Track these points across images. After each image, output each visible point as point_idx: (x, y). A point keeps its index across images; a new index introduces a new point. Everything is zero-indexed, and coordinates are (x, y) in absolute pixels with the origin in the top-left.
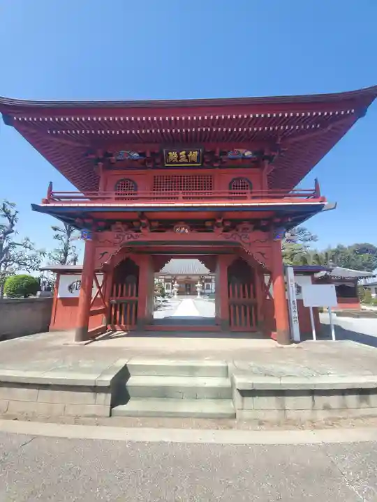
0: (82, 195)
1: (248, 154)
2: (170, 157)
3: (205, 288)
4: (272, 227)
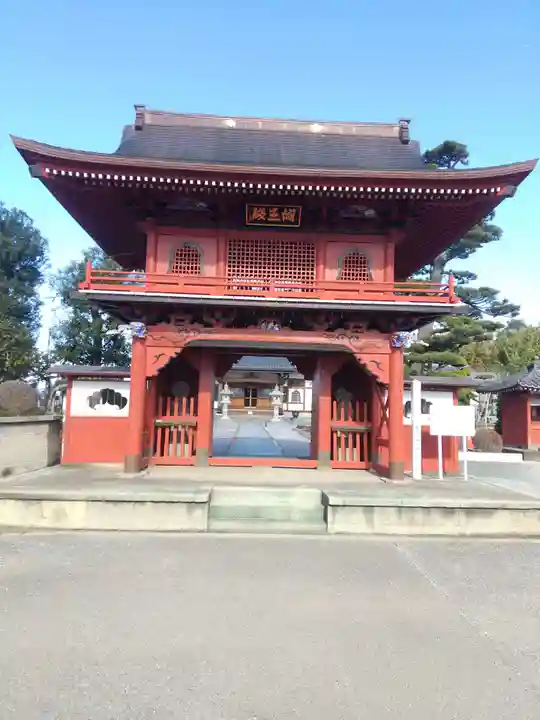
1: (369, 212)
2: (254, 215)
3: (290, 401)
4: (392, 326)
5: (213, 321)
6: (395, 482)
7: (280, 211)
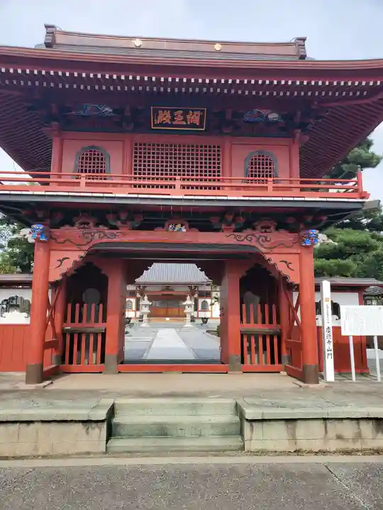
0: (28, 176)
1: (273, 116)
2: (159, 117)
3: (200, 309)
4: (302, 226)
5: (119, 224)
6: (311, 386)
7: (185, 113)
